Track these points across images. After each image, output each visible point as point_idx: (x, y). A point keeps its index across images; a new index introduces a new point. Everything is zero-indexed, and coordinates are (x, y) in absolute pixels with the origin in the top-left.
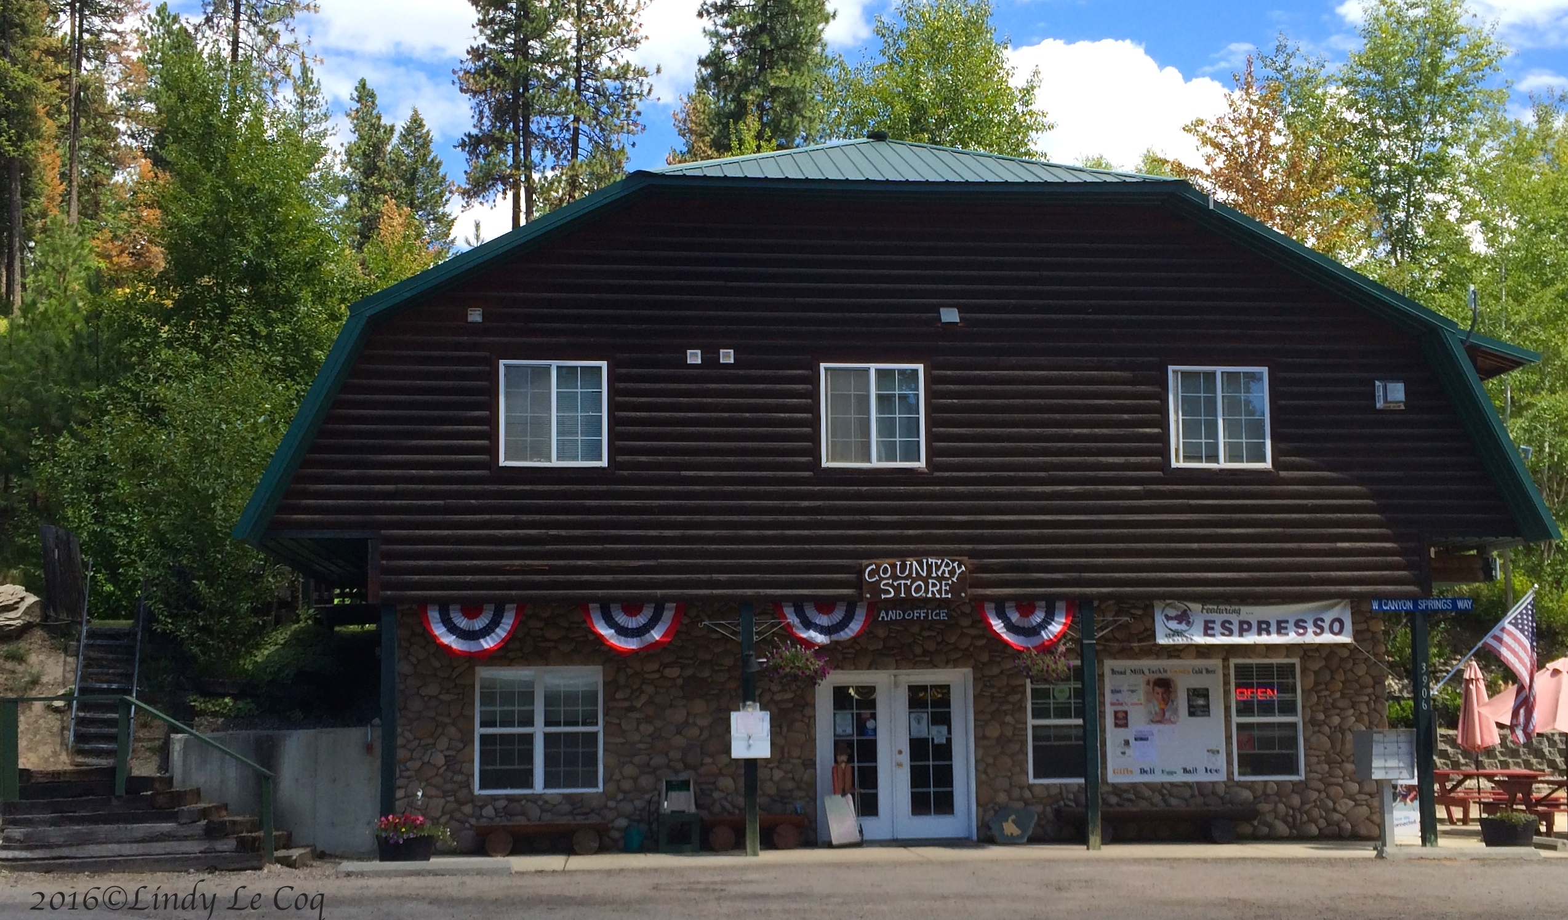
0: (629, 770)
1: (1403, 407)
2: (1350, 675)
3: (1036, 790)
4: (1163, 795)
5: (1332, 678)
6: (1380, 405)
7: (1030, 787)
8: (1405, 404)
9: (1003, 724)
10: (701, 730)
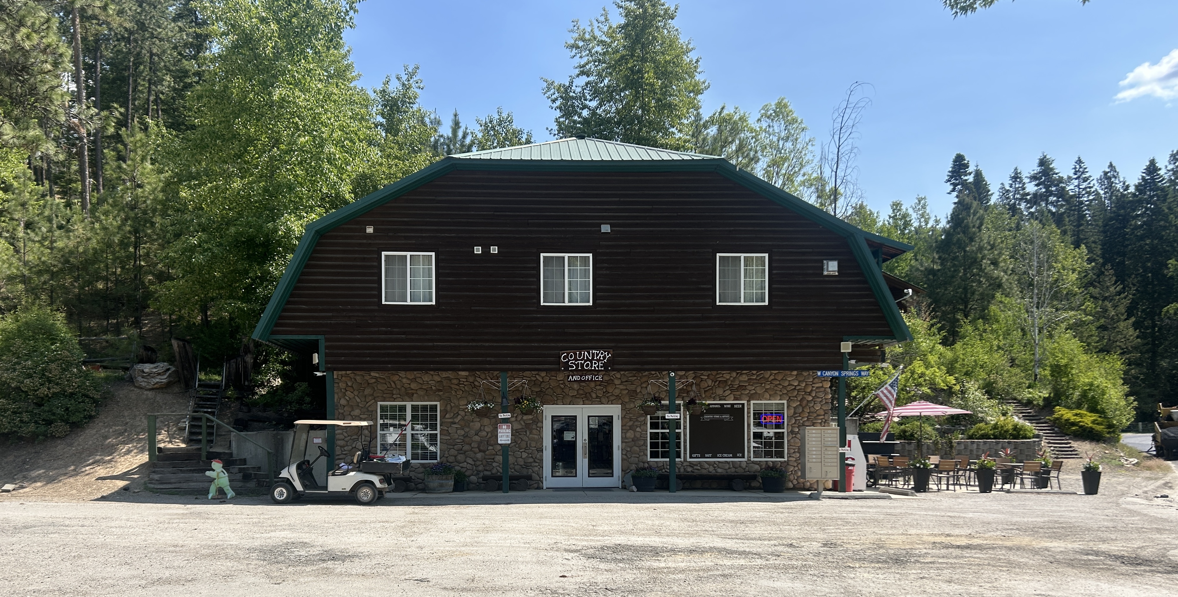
0: (453, 452)
1: (837, 274)
2: (812, 410)
3: (651, 464)
4: (714, 467)
5: (803, 411)
6: (825, 273)
7: (648, 462)
8: (838, 272)
9: (635, 431)
10: (487, 433)
